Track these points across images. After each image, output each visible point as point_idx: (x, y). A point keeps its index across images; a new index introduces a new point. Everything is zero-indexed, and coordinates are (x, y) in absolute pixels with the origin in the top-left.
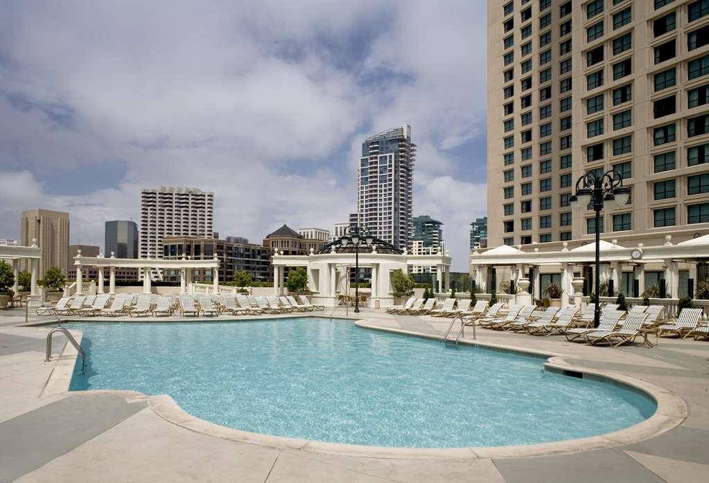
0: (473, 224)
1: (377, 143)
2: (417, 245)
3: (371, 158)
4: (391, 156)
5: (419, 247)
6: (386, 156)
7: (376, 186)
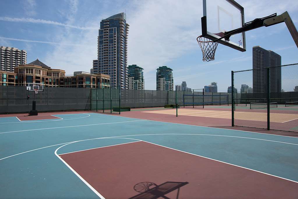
0: (157, 69)
1: (108, 22)
2: (131, 79)
3: (105, 30)
4: (115, 29)
5: (132, 80)
6: (113, 29)
7: (107, 45)
